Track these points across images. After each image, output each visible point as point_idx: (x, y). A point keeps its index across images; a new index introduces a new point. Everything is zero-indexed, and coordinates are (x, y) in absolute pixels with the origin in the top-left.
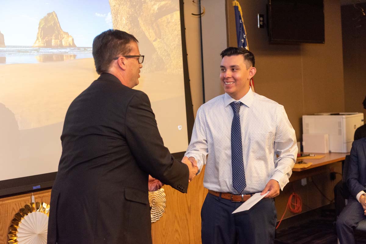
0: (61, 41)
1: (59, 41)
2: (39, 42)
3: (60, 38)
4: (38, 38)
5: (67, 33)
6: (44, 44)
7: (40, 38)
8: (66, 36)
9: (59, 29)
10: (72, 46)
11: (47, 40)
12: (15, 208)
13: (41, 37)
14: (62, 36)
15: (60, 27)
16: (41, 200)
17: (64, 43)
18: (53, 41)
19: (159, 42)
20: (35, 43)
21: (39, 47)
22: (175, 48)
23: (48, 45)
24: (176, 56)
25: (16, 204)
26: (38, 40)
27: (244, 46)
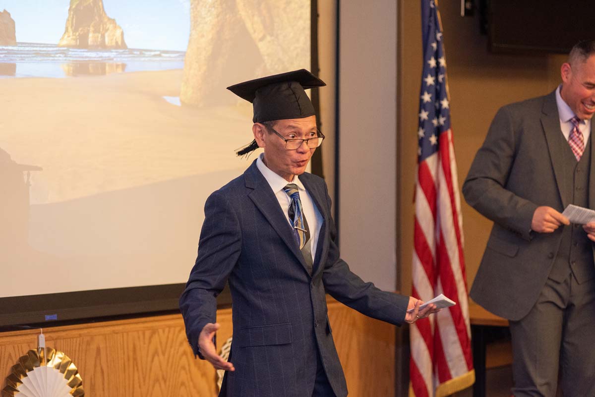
0: (103, 36)
1: (100, 35)
2: (69, 37)
3: (101, 30)
4: (67, 30)
5: (113, 21)
6: (77, 41)
7: (70, 29)
8: (110, 26)
9: (101, 13)
10: (121, 46)
11: (81, 33)
12: (13, 355)
13: (72, 27)
14: (105, 26)
15: (103, 10)
16: (55, 345)
17: (107, 40)
18: (91, 35)
19: (269, 42)
20: (63, 38)
21: (69, 46)
22: (297, 55)
23: (82, 43)
25: (14, 347)
26: (67, 33)
27: (437, 58)
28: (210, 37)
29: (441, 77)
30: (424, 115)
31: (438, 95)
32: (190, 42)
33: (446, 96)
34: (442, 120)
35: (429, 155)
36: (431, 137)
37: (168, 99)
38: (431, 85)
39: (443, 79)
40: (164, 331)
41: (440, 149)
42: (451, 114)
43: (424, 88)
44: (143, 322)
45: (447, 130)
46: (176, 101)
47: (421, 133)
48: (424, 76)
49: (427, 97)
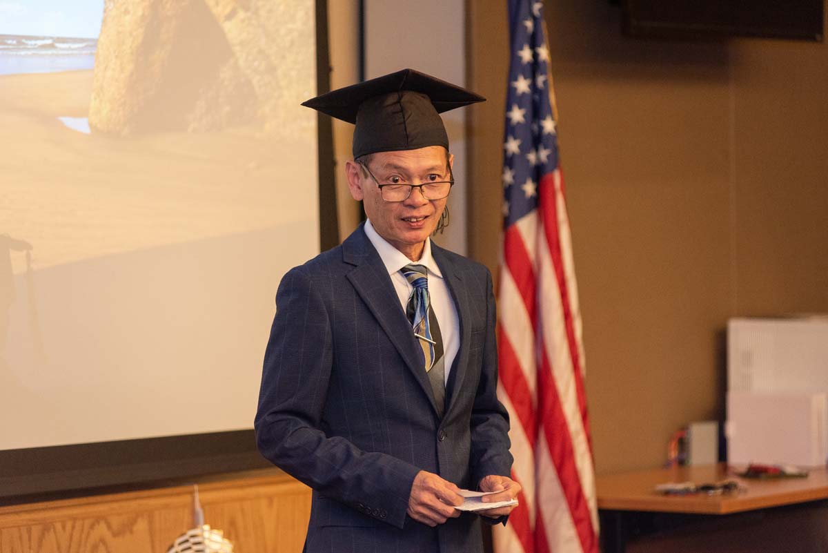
19: (243, 21)
22: (292, 43)
24: (293, 73)
27: (534, 46)
28: (140, 13)
29: (540, 80)
30: (513, 146)
31: (537, 110)
32: (104, 22)
33: (550, 112)
34: (544, 154)
35: (523, 214)
36: (525, 183)
37: (69, 122)
38: (524, 94)
39: (545, 83)
40: (64, 527)
41: (541, 204)
42: (559, 142)
43: (512, 98)
44: (27, 512)
45: (552, 170)
46: (81, 125)
47: (508, 177)
48: (512, 77)
49: (517, 115)
